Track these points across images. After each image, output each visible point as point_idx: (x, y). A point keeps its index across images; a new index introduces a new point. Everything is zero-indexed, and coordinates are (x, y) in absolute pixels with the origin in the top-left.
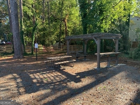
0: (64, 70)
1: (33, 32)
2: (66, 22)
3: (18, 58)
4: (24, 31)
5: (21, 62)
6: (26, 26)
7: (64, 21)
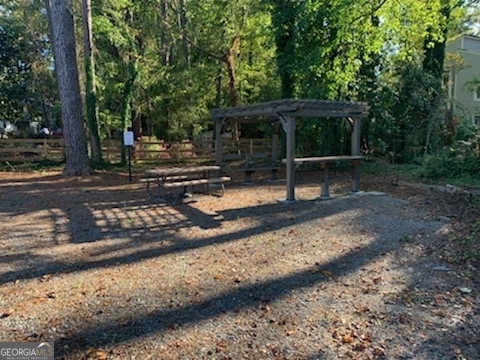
0: (192, 205)
1: (126, 97)
2: (232, 64)
3: (77, 174)
4: (99, 96)
5: (83, 184)
6: (105, 77)
7: (225, 59)
